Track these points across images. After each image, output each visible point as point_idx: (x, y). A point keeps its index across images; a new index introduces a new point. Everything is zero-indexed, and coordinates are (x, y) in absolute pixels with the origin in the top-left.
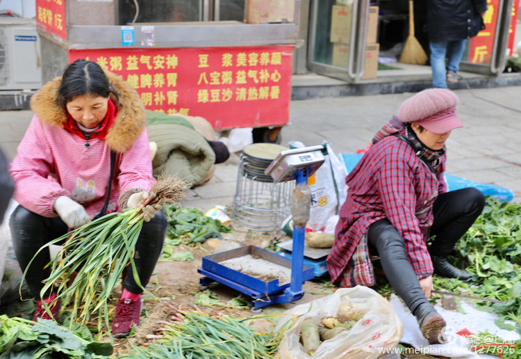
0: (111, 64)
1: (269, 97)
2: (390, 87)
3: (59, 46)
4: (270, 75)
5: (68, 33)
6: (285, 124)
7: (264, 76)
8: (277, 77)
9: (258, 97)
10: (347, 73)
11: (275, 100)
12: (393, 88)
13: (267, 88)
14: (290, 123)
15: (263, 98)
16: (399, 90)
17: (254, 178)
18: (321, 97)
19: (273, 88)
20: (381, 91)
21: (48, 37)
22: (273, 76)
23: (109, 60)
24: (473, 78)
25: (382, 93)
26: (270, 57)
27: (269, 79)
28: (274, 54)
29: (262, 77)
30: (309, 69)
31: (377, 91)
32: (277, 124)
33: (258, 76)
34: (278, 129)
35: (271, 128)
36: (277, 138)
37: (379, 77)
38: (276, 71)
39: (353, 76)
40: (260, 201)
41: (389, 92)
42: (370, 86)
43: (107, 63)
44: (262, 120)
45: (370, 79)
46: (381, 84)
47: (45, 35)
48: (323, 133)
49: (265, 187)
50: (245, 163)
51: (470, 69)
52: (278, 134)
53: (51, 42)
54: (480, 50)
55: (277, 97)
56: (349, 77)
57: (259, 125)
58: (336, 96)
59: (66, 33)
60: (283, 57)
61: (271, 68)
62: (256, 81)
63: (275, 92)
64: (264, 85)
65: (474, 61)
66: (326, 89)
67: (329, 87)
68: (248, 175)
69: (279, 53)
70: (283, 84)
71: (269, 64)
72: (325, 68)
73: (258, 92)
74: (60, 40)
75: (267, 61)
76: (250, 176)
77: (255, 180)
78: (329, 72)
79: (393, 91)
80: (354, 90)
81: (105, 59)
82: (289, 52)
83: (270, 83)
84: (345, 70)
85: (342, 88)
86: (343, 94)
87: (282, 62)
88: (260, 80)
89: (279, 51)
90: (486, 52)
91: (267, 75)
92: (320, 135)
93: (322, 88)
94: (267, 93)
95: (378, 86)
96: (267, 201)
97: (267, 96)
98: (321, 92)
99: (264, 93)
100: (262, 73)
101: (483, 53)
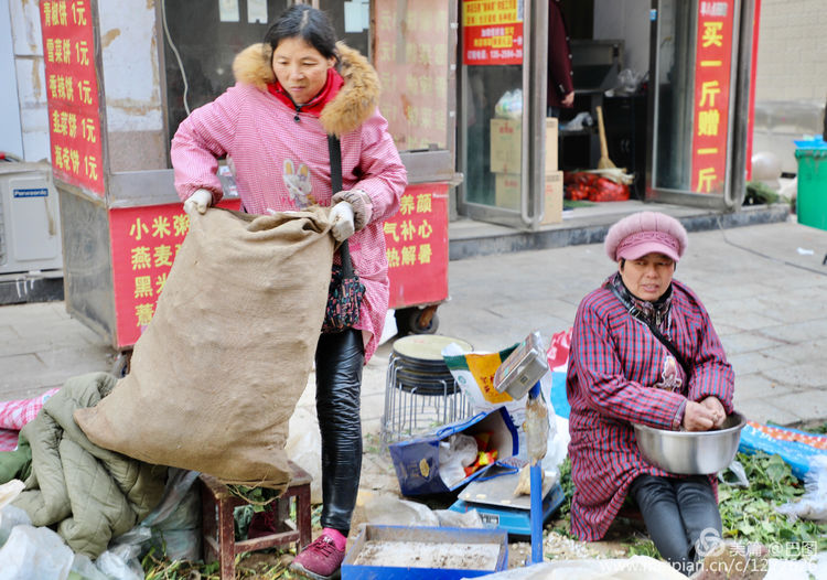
0: (175, 227)
1: (417, 262)
2: (583, 234)
3: (93, 204)
4: (417, 228)
5: (108, 185)
6: (443, 301)
7: (408, 230)
8: (427, 230)
9: (400, 262)
10: (520, 216)
11: (425, 264)
12: (588, 236)
13: (413, 248)
14: (450, 299)
15: (408, 263)
16: (597, 237)
17: (413, 390)
18: (484, 254)
19: (422, 247)
20: (570, 240)
21: (73, 191)
22: (422, 228)
23: (171, 221)
24: (700, 216)
25: (573, 243)
26: (415, 201)
27: (415, 235)
28: (420, 197)
29: (405, 232)
30: (462, 212)
31: (566, 240)
32: (430, 301)
33: (399, 231)
34: (433, 308)
35: (421, 307)
36: (431, 322)
37: (566, 220)
38: (425, 222)
39: (528, 220)
40: (420, 424)
41: (583, 242)
42: (555, 234)
43: (168, 225)
44: (408, 295)
45: (553, 223)
46: (570, 230)
47: (68, 189)
48: (496, 310)
49: (427, 402)
50: (398, 368)
51: (695, 202)
52: (433, 316)
53: (78, 198)
54: (705, 175)
55: (428, 261)
56: (523, 222)
57: (403, 305)
58: (506, 252)
59: (104, 184)
60: (433, 200)
61: (416, 218)
62: (397, 239)
63: (426, 253)
64: (408, 244)
65: (699, 191)
66: (491, 242)
67: (494, 238)
68: (403, 386)
69: (427, 195)
70: (436, 240)
71: (414, 212)
72: (485, 211)
73: (400, 255)
74: (95, 195)
75: (411, 208)
76: (406, 388)
77: (414, 392)
78: (492, 216)
79: (589, 240)
80: (532, 241)
81: (166, 219)
82: (443, 193)
83: (417, 241)
84: (518, 212)
85: (514, 240)
86: (515, 248)
87: (432, 208)
88: (402, 237)
89: (427, 192)
90: (714, 177)
91: (412, 227)
92: (493, 313)
93: (486, 241)
94: (414, 255)
95: (566, 233)
96: (430, 422)
97: (413, 260)
98: (484, 247)
99: (408, 255)
100: (404, 225)
101: (709, 179)
